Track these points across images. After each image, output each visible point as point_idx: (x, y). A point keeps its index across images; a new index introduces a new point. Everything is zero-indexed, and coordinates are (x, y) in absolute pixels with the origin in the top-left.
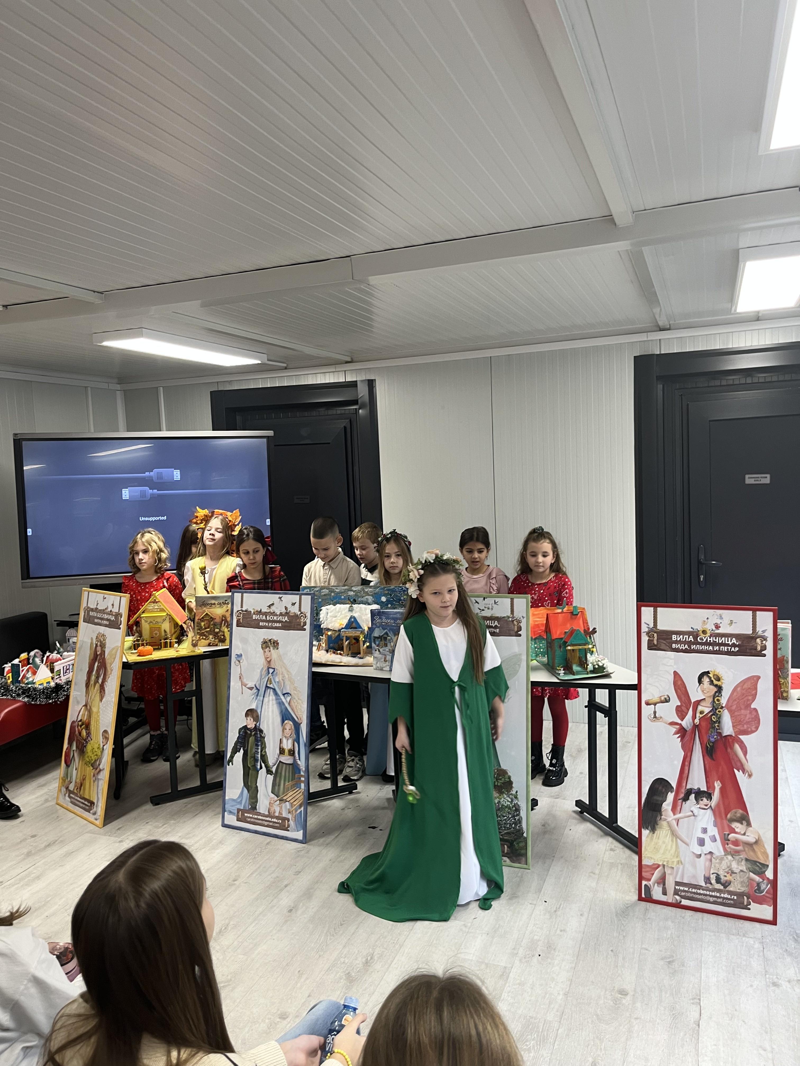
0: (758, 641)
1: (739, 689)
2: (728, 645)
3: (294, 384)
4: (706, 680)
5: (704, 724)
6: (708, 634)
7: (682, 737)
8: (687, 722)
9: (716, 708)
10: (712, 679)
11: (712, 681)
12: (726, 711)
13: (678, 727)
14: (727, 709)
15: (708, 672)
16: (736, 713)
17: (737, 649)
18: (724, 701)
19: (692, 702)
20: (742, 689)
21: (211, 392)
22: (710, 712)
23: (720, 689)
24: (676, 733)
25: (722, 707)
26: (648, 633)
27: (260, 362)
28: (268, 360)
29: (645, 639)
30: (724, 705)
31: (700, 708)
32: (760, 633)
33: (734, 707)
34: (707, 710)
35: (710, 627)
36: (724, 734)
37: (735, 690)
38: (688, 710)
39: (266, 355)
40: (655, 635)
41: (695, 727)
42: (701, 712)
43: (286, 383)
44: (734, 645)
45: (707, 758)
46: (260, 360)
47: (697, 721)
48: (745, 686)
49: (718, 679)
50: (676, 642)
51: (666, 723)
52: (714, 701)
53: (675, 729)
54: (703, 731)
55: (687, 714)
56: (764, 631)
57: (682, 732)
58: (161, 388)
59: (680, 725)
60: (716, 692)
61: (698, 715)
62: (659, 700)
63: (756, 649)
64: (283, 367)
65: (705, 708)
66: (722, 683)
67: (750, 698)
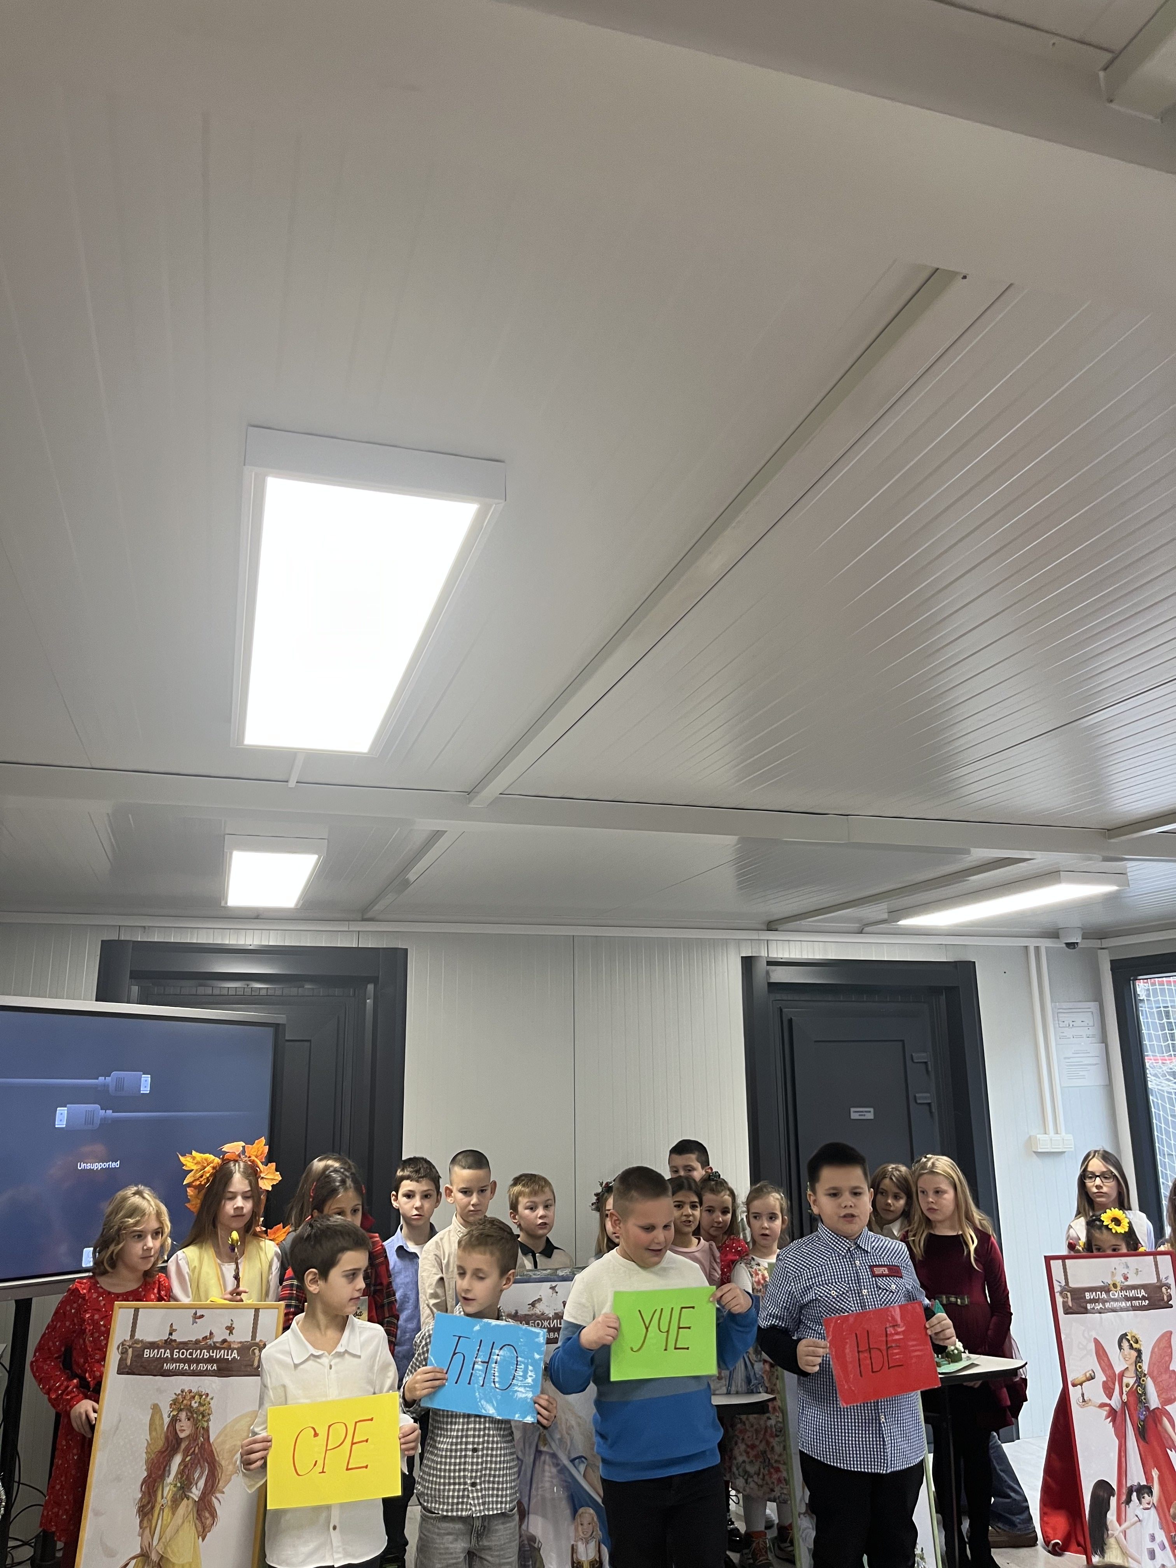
0: (1164, 1289)
1: (1156, 1350)
2: (1137, 1299)
4: (1125, 1344)
5: (1132, 1399)
6: (1119, 1288)
7: (1114, 1421)
8: (1115, 1402)
9: (1140, 1377)
10: (1131, 1342)
11: (1131, 1345)
12: (1149, 1378)
13: (1107, 1408)
14: (1152, 1378)
15: (1126, 1335)
16: (1159, 1379)
17: (1147, 1302)
18: (1145, 1368)
19: (1117, 1373)
20: (1159, 1349)
21: (103, 942)
22: (1135, 1383)
23: (1139, 1352)
24: (1107, 1418)
25: (1145, 1375)
26: (1061, 1293)
29: (1059, 1300)
30: (1146, 1372)
31: (1125, 1380)
32: (1164, 1281)
33: (1155, 1373)
34: (1132, 1381)
35: (1119, 1279)
36: (1151, 1409)
37: (1153, 1352)
38: (1114, 1384)
40: (1069, 1294)
41: (1124, 1404)
42: (1127, 1386)
44: (1144, 1298)
45: (1142, 1442)
47: (1125, 1397)
48: (1162, 1345)
49: (1137, 1342)
50: (1091, 1301)
51: (1095, 1406)
52: (1137, 1370)
53: (1105, 1413)
54: (1132, 1409)
55: (1114, 1389)
56: (1167, 1278)
57: (1113, 1414)
59: (1109, 1405)
60: (1137, 1357)
61: (1125, 1389)
62: (1084, 1379)
63: (1163, 1300)
65: (1129, 1380)
66: (1140, 1345)
67: (1167, 1358)
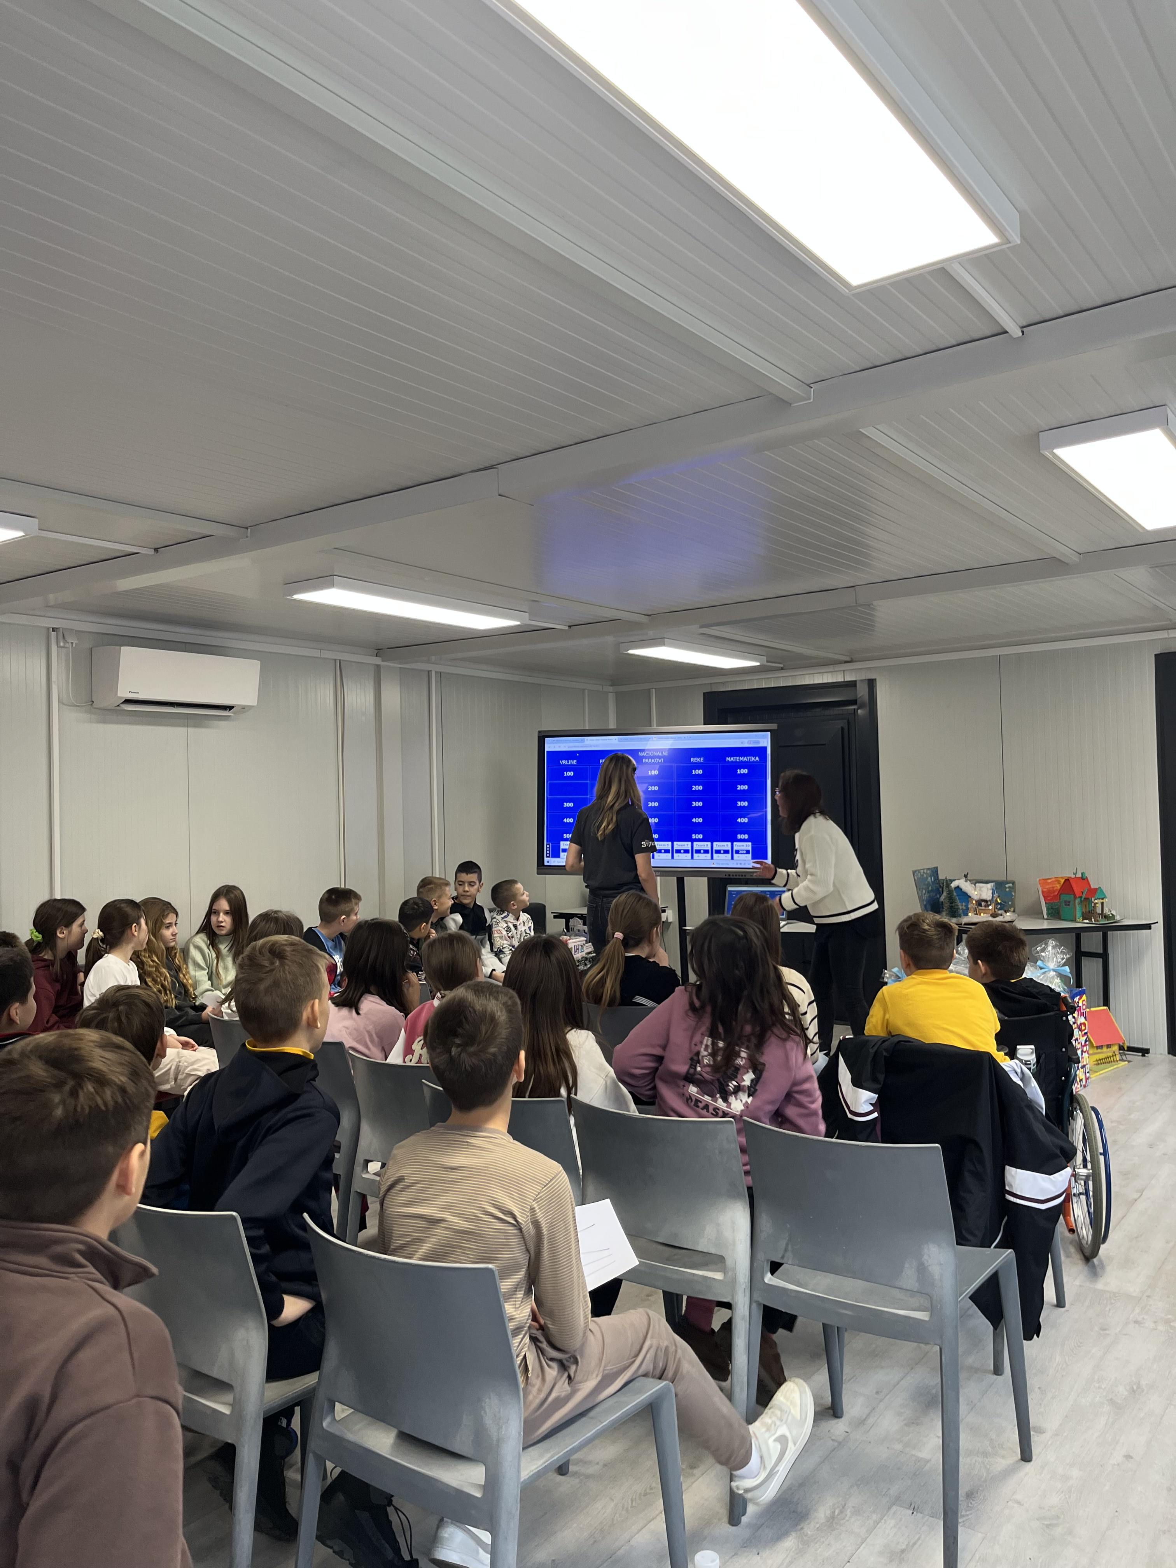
3: (790, 685)
21: (704, 693)
27: (758, 664)
28: (767, 661)
39: (765, 658)
43: (782, 683)
46: (758, 661)
58: (654, 690)
64: (779, 667)
